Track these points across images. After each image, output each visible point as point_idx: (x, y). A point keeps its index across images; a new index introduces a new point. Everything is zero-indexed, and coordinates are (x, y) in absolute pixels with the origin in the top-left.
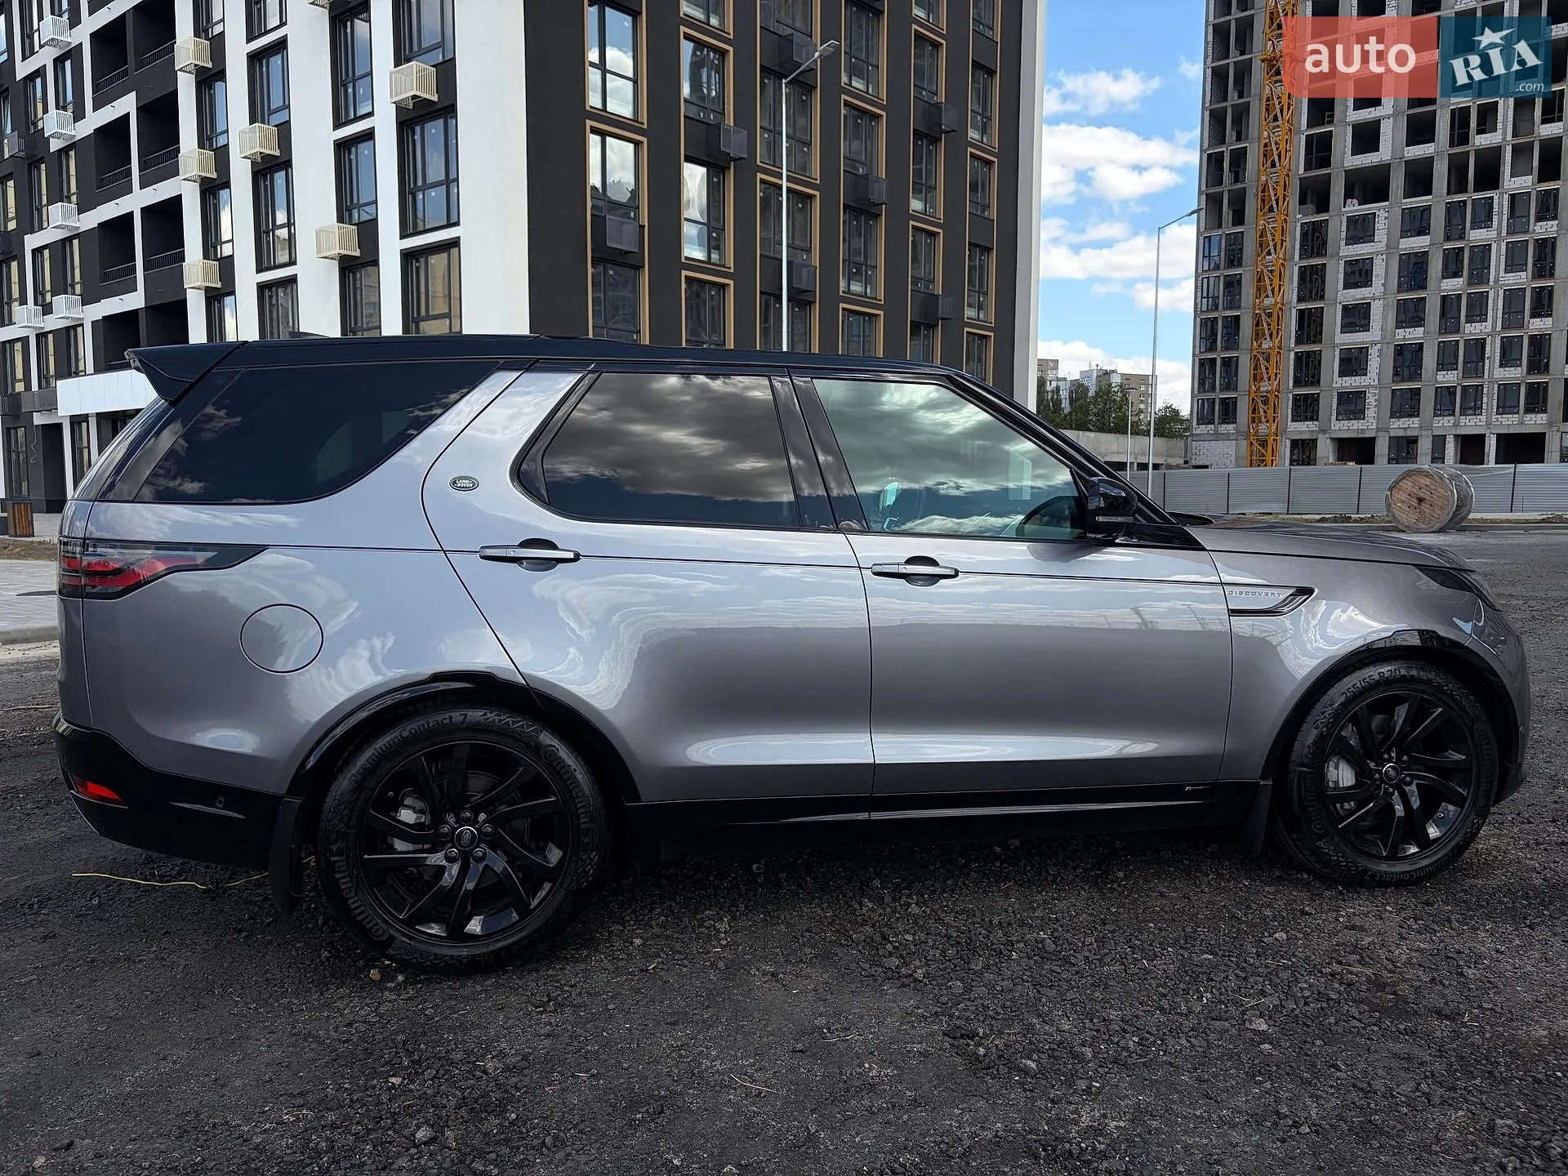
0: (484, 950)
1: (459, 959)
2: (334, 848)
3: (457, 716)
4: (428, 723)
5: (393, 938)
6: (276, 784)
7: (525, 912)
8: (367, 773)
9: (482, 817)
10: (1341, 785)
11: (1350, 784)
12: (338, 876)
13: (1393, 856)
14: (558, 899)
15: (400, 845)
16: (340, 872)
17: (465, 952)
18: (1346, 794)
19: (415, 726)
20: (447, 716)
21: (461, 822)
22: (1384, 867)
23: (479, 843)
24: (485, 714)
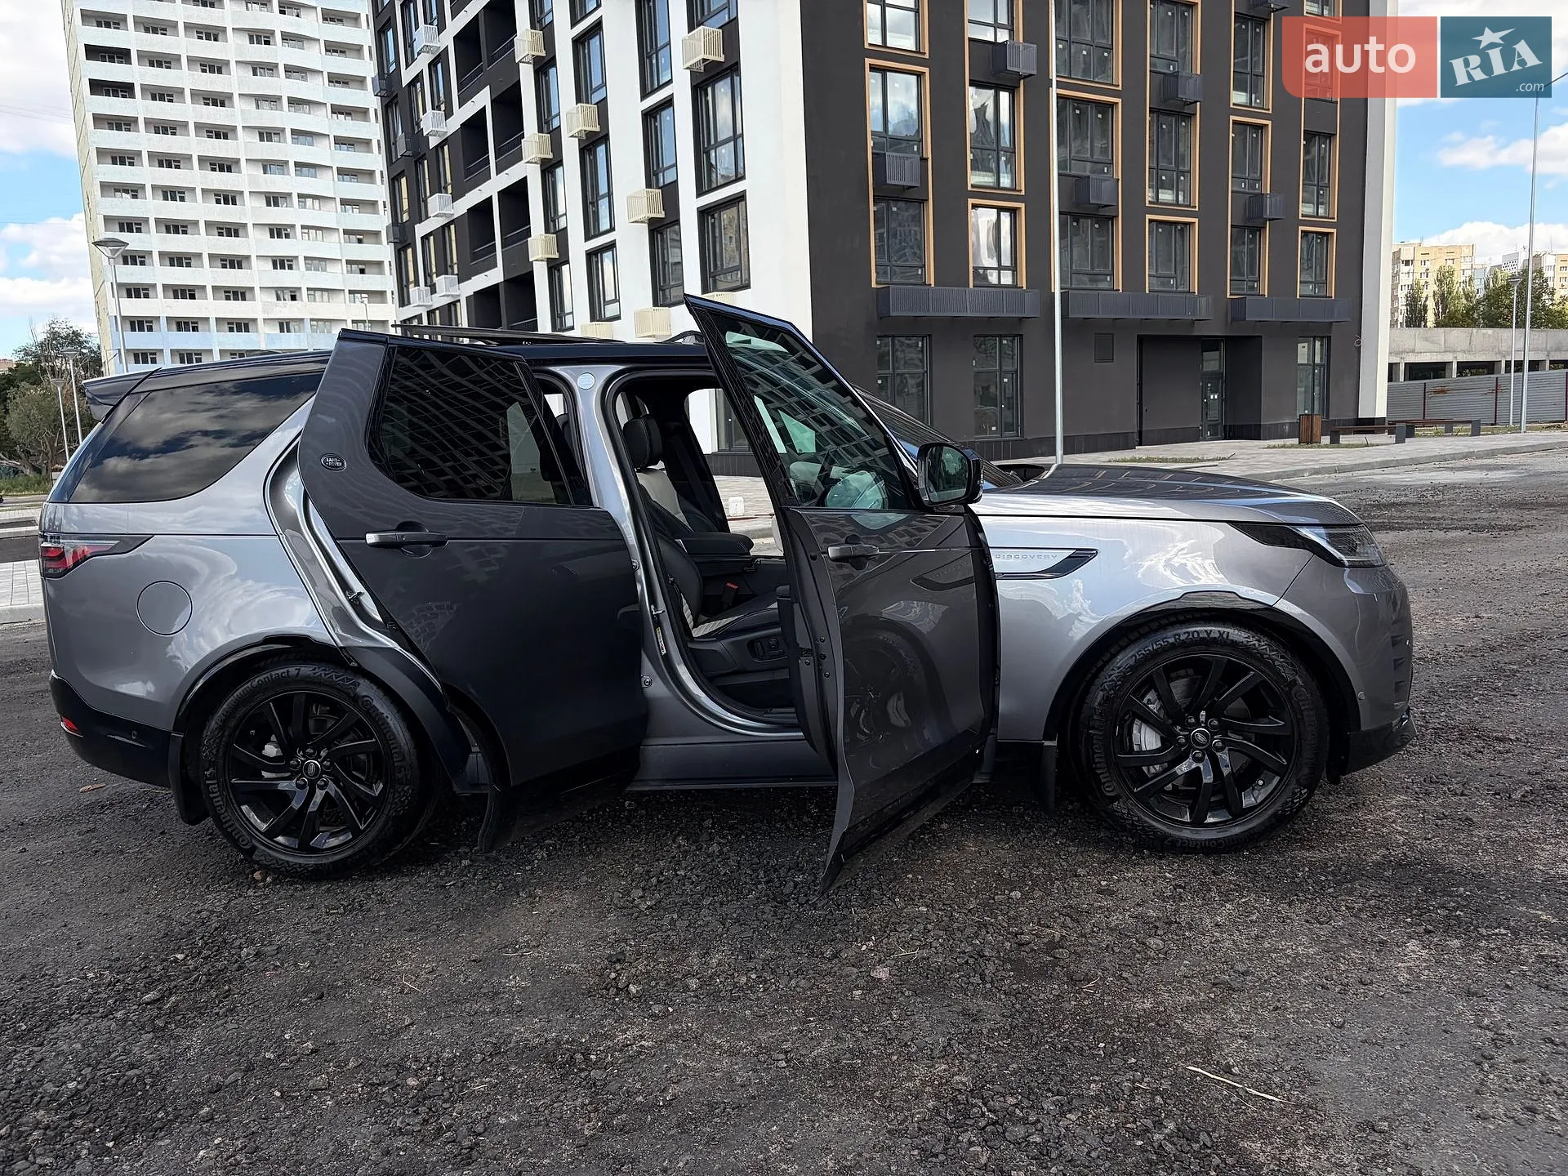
0: (325, 861)
1: (305, 867)
2: (207, 773)
3: (293, 670)
4: (271, 676)
5: (254, 848)
6: (166, 723)
7: (357, 833)
8: (229, 716)
9: (323, 754)
10: (1144, 749)
11: (1155, 747)
12: (212, 796)
13: (1198, 822)
14: (380, 824)
15: (265, 774)
16: (213, 793)
17: (312, 862)
18: (1151, 758)
19: (261, 678)
20: (285, 670)
21: (307, 756)
22: (1187, 833)
23: (322, 774)
24: (314, 669)
